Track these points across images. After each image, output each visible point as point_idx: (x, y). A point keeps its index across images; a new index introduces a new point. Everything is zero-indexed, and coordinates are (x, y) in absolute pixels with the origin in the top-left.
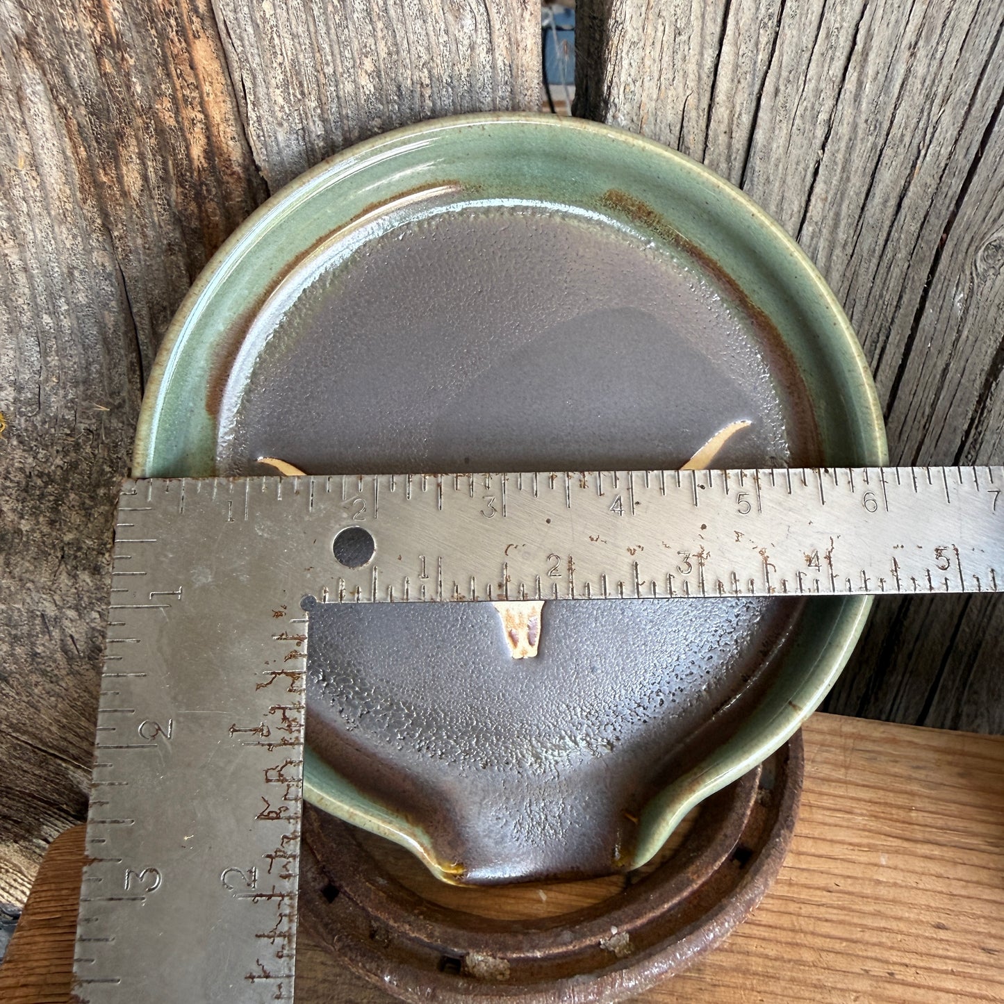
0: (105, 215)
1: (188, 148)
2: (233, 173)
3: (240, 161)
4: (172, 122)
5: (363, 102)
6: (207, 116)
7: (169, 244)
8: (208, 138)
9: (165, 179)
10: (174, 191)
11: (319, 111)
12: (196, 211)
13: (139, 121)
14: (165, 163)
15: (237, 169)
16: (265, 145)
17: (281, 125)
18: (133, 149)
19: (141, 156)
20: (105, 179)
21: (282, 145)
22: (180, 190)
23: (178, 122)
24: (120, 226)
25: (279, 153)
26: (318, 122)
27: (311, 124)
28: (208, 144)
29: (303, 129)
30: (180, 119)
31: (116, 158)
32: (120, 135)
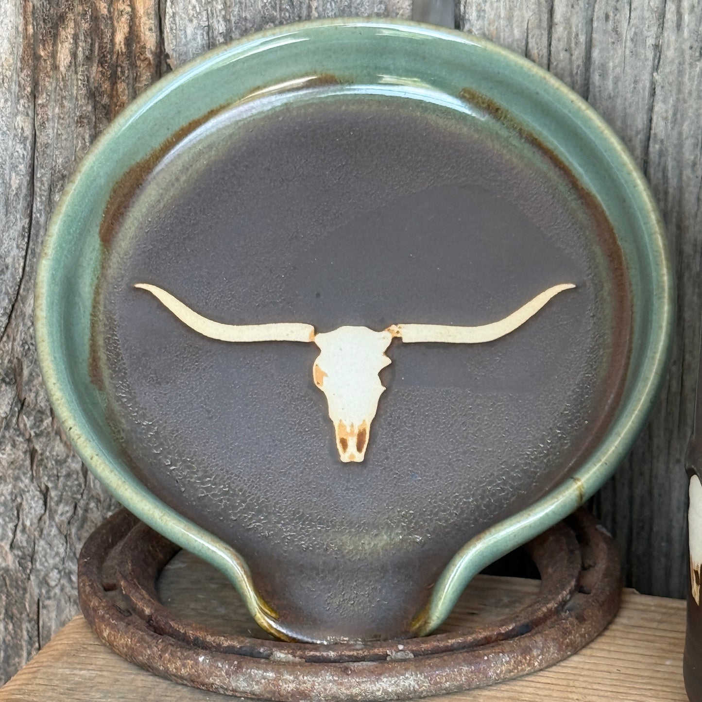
0: (35, 84)
1: (113, 34)
2: (146, 59)
3: (153, 49)
4: (105, 11)
5: (260, 7)
6: (133, 9)
7: (81, 117)
8: (130, 27)
9: (88, 59)
10: (95, 69)
11: (223, 13)
12: (109, 89)
13: (80, 8)
14: (92, 45)
15: (149, 56)
16: (175, 37)
17: (191, 21)
18: (70, 31)
19: (76, 37)
20: (42, 54)
21: (189, 37)
22: (100, 69)
23: (109, 12)
24: (45, 95)
25: (185, 45)
26: (222, 22)
27: (215, 23)
28: (129, 33)
29: (208, 26)
30: (112, 10)
31: (55, 36)
32: (62, 18)
